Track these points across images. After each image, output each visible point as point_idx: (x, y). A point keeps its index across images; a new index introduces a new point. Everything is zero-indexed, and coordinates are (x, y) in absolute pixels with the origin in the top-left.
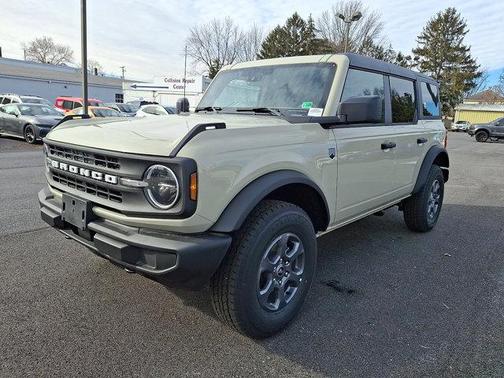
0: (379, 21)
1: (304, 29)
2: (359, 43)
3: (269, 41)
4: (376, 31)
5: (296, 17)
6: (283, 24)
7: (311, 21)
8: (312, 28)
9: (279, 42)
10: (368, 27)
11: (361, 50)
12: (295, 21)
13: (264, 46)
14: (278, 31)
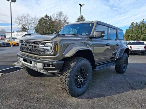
0: (67, 17)
1: (49, 18)
2: (63, 22)
3: (40, 20)
4: (67, 19)
5: (47, 15)
6: (44, 17)
7: (50, 16)
8: (51, 18)
9: (43, 21)
10: (65, 18)
11: (64, 23)
12: (46, 16)
13: (39, 22)
14: (42, 18)
